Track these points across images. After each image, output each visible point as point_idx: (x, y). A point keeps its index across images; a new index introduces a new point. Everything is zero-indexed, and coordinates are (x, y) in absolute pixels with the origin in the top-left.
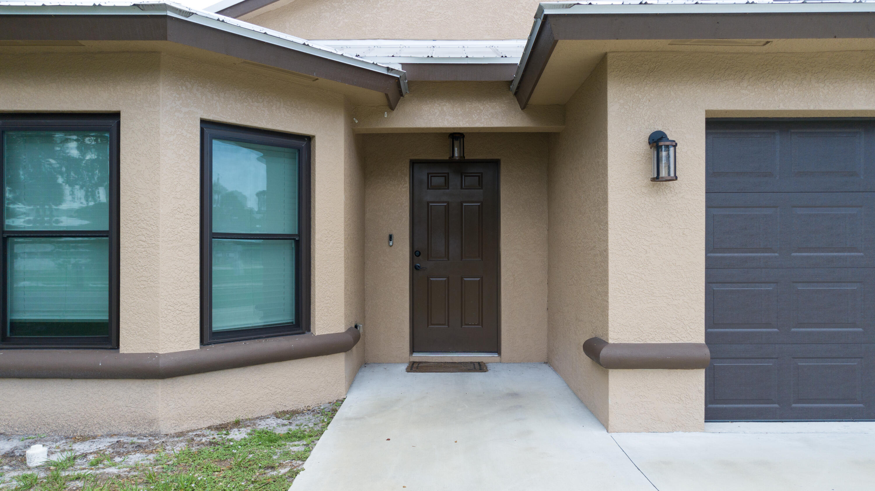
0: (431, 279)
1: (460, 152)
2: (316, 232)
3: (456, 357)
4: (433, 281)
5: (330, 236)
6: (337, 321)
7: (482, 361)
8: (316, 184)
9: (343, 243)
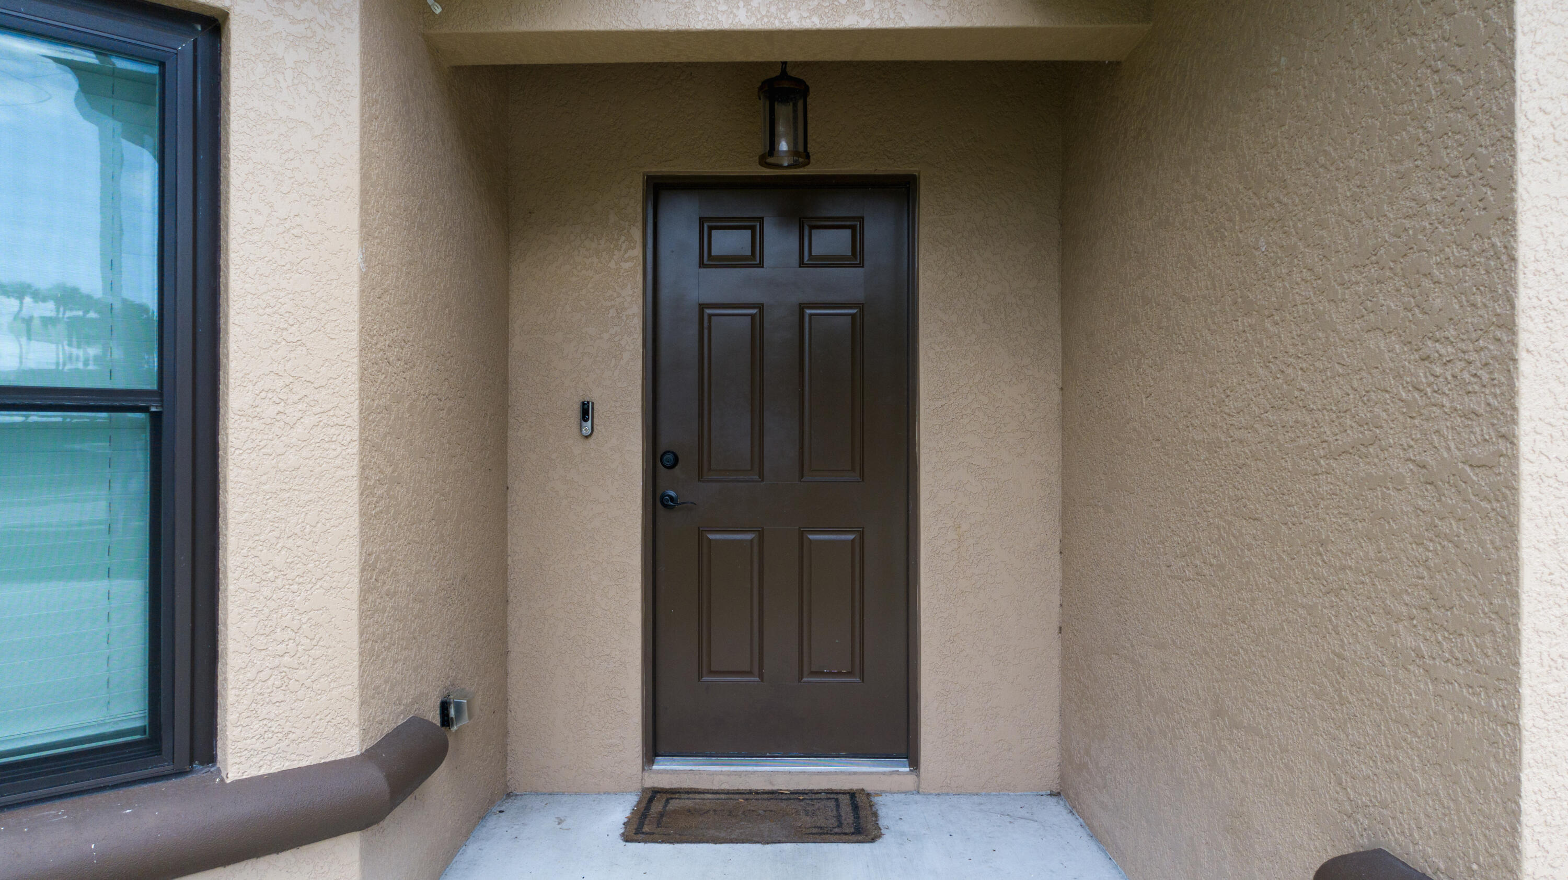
0: (711, 536)
1: (794, 143)
2: (231, 381)
3: (784, 773)
4: (716, 540)
5: (296, 398)
6: (328, 718)
7: (860, 787)
8: (232, 198)
9: (356, 425)
